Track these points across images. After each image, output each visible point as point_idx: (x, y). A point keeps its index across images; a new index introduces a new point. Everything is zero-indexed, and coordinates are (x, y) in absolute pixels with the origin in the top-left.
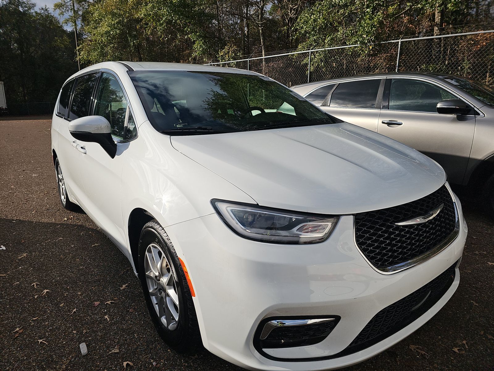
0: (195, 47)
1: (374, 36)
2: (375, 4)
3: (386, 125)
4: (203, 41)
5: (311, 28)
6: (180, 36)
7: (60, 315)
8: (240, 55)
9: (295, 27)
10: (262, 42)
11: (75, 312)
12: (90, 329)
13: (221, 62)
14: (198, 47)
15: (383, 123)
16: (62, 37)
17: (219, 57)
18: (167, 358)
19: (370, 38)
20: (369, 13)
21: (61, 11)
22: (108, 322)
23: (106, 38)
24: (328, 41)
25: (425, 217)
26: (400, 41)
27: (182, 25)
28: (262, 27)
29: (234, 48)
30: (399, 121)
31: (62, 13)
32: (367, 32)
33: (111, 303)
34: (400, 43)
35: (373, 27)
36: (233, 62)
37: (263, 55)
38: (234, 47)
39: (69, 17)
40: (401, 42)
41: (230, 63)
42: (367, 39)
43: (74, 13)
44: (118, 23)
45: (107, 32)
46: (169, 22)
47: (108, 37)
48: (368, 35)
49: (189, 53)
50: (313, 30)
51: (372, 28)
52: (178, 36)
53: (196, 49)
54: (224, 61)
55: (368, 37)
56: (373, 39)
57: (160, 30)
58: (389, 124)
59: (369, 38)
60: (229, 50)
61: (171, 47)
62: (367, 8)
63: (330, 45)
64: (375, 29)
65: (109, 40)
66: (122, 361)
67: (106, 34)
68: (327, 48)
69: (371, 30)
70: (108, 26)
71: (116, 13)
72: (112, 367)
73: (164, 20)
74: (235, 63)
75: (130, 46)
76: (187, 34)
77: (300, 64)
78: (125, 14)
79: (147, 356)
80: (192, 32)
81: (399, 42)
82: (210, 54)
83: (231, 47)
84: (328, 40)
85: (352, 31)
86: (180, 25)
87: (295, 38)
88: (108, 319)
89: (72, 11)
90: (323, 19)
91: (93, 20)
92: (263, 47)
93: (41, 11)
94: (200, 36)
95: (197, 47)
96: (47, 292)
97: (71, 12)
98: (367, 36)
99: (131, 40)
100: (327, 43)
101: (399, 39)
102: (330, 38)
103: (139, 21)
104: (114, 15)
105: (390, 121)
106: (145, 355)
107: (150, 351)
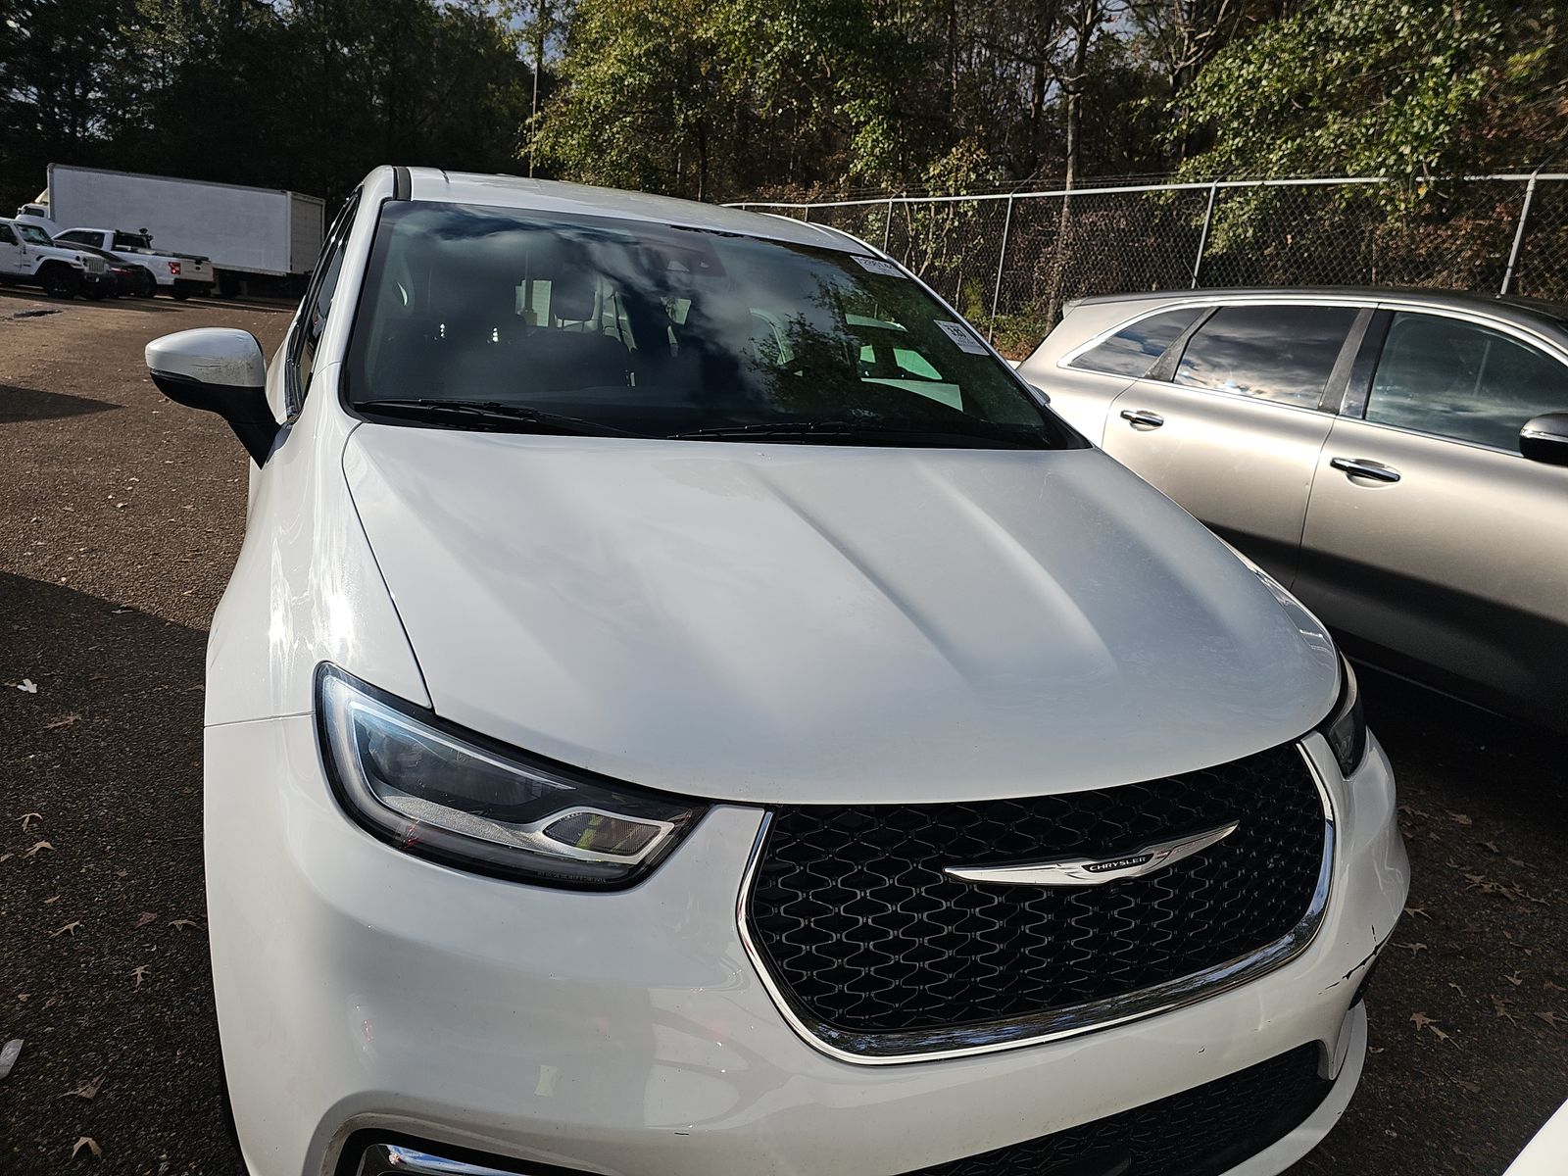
0: (857, 144)
1: (1438, 154)
2: (1465, 43)
3: (1343, 475)
4: (885, 126)
5: (1231, 108)
6: (822, 106)
7: (22, 933)
8: (994, 178)
9: (1177, 102)
10: (1069, 144)
11: (68, 931)
12: (71, 998)
13: (934, 195)
14: (868, 143)
15: (1334, 464)
16: (508, 84)
17: (928, 181)
18: (212, 1158)
19: (1426, 158)
20: (1437, 71)
21: (504, 9)
22: (134, 989)
23: (609, 96)
24: (1281, 158)
25: (1101, 865)
26: (1532, 177)
27: (831, 69)
28: (1079, 95)
29: (978, 156)
30: (1391, 466)
31: (505, 13)
32: (1417, 136)
33: (185, 925)
34: (1530, 187)
35: (1442, 122)
36: (968, 201)
37: (1068, 186)
38: (978, 153)
39: (524, 27)
40: (1538, 182)
41: (960, 201)
42: (1415, 160)
43: (540, 16)
44: (648, 53)
45: (616, 80)
46: (792, 60)
47: (615, 93)
48: (1418, 146)
49: (844, 161)
50: (1238, 114)
51: (1436, 126)
52: (815, 105)
53: (860, 149)
54: (939, 193)
55: (1416, 155)
56: (1433, 165)
57: (763, 83)
58: (1352, 472)
59: (1421, 157)
60: (959, 159)
61: (795, 137)
62: (1436, 52)
63: (1285, 172)
64: (1448, 128)
65: (620, 102)
66: (82, 1130)
67: (613, 84)
68: (1273, 179)
69: (1434, 132)
70: (619, 61)
71: (651, 24)
72: (39, 1144)
73: (776, 53)
74: (975, 203)
75: (673, 124)
76: (843, 101)
77: (1188, 225)
78: (676, 26)
79: (162, 1136)
80: (855, 97)
81: (1527, 181)
82: (904, 169)
83: (969, 150)
84: (1281, 153)
85: (1368, 130)
86: (823, 71)
87: (1172, 138)
88: (140, 979)
89: (535, 9)
90: (1278, 82)
91: (586, 41)
92: (1071, 158)
93: (462, 5)
94: (877, 109)
95: (865, 146)
96: (43, 849)
97: (532, 11)
98: (1414, 150)
99: (680, 109)
100: (1278, 160)
101: (1530, 172)
102: (1289, 146)
103: (709, 48)
104: (643, 27)
105: (1358, 462)
106: (159, 1131)
107: (184, 1120)
